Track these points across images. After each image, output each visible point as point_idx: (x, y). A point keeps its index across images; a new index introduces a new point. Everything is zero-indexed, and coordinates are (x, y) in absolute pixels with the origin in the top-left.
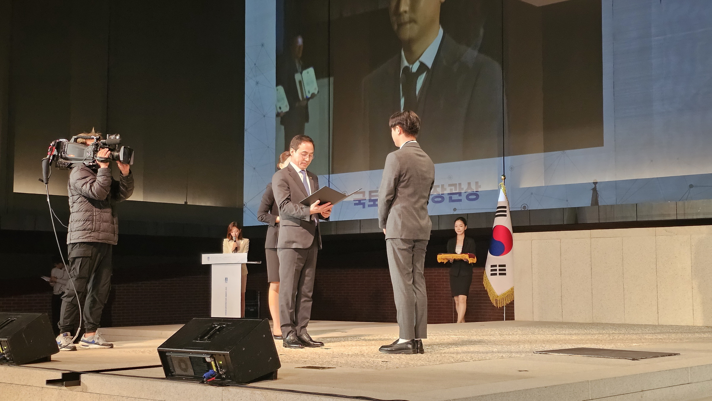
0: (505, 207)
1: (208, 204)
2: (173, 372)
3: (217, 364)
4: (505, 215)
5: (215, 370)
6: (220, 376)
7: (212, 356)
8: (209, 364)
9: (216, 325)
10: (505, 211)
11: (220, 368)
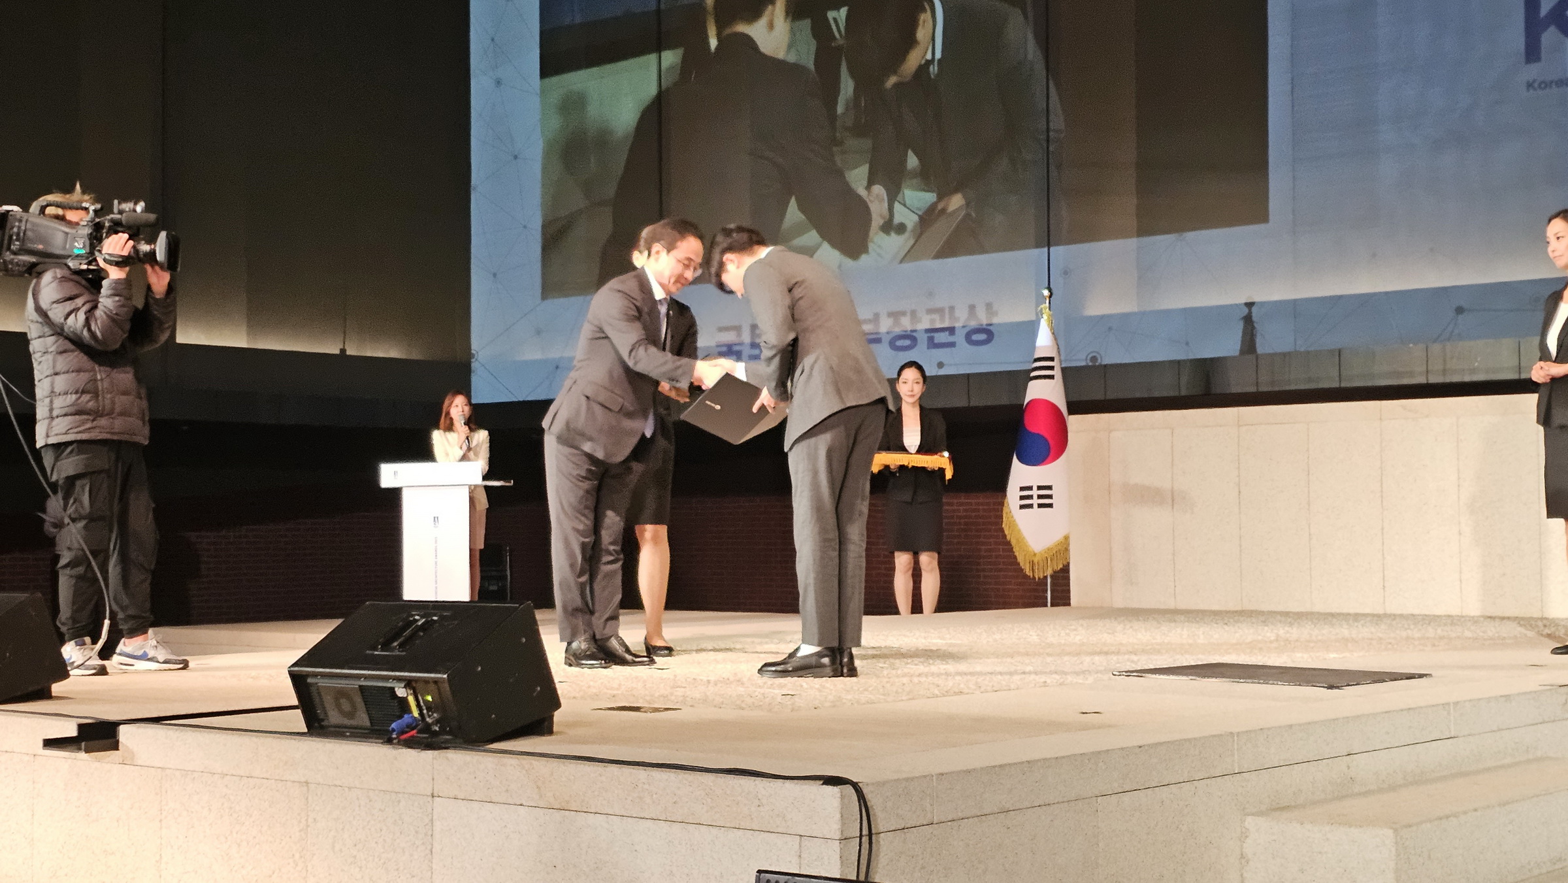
0: (1052, 359)
1: (394, 353)
2: (323, 720)
3: (421, 701)
4: (1052, 377)
5: (416, 713)
6: (427, 728)
7: (409, 684)
8: (404, 701)
9: (417, 617)
10: (1052, 368)
11: (428, 711)
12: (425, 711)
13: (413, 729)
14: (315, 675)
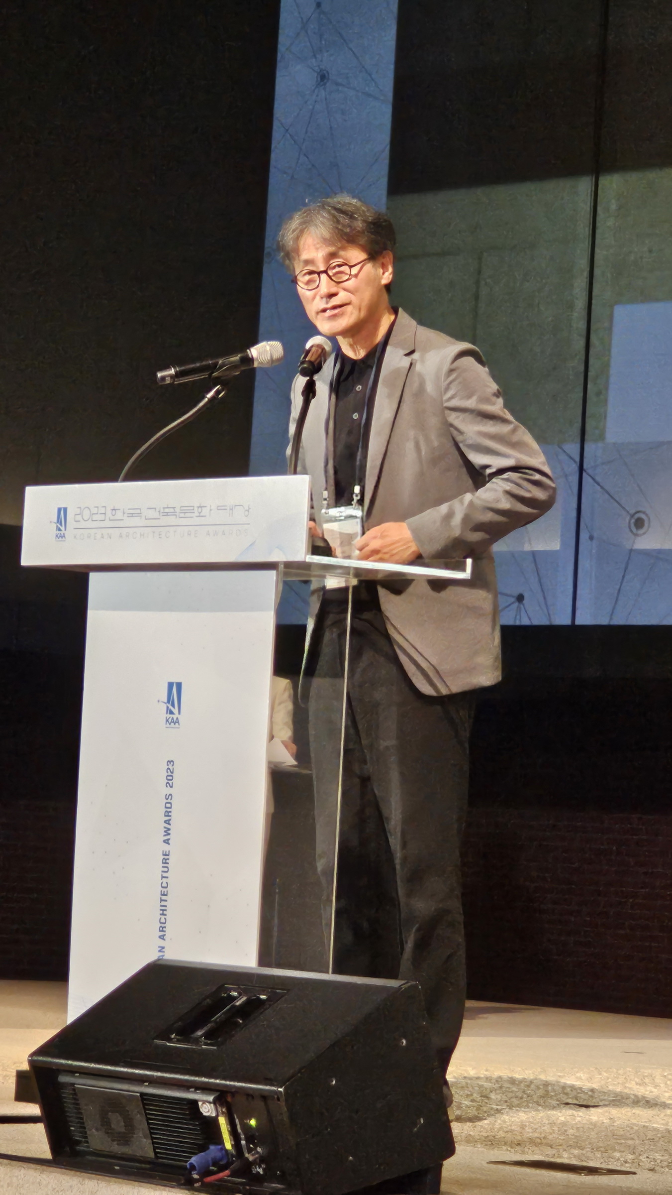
5: (228, 1145)
6: (245, 1170)
7: (222, 1098)
9: (235, 994)
11: (248, 1142)
12: (243, 1142)
13: (222, 1169)
14: (72, 1071)
